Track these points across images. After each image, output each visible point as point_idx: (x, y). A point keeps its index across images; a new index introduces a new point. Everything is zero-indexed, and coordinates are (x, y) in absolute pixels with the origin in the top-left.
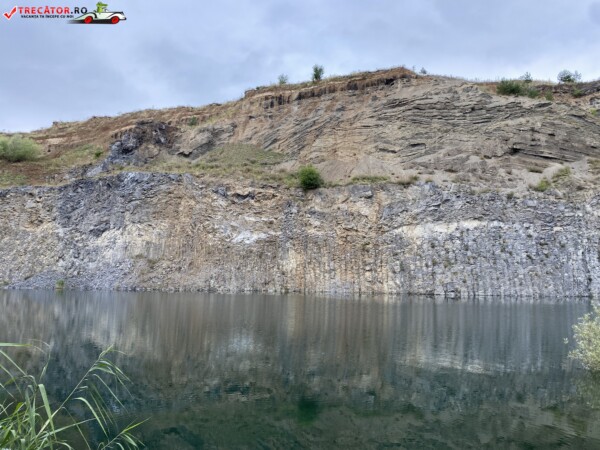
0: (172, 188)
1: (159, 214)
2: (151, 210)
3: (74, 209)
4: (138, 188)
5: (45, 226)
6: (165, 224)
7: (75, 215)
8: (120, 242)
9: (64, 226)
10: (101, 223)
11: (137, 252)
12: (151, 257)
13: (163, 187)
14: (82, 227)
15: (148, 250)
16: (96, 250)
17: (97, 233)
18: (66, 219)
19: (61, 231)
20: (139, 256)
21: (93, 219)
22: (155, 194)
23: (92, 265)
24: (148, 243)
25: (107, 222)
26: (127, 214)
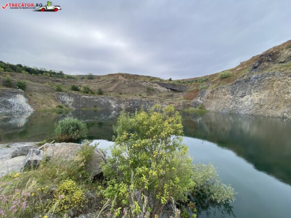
0: (270, 78)
1: (264, 88)
2: (262, 87)
3: (235, 90)
4: (256, 80)
5: (227, 96)
6: (267, 92)
7: (235, 92)
8: (250, 99)
9: (232, 95)
10: (243, 93)
11: (256, 102)
12: (261, 104)
13: (267, 78)
14: (237, 95)
15: (260, 101)
16: (242, 102)
17: (242, 97)
18: (233, 93)
19: (231, 97)
20: (257, 104)
21: (241, 92)
22: (263, 81)
23: (240, 106)
24: (260, 99)
25: (245, 93)
26: (252, 90)
